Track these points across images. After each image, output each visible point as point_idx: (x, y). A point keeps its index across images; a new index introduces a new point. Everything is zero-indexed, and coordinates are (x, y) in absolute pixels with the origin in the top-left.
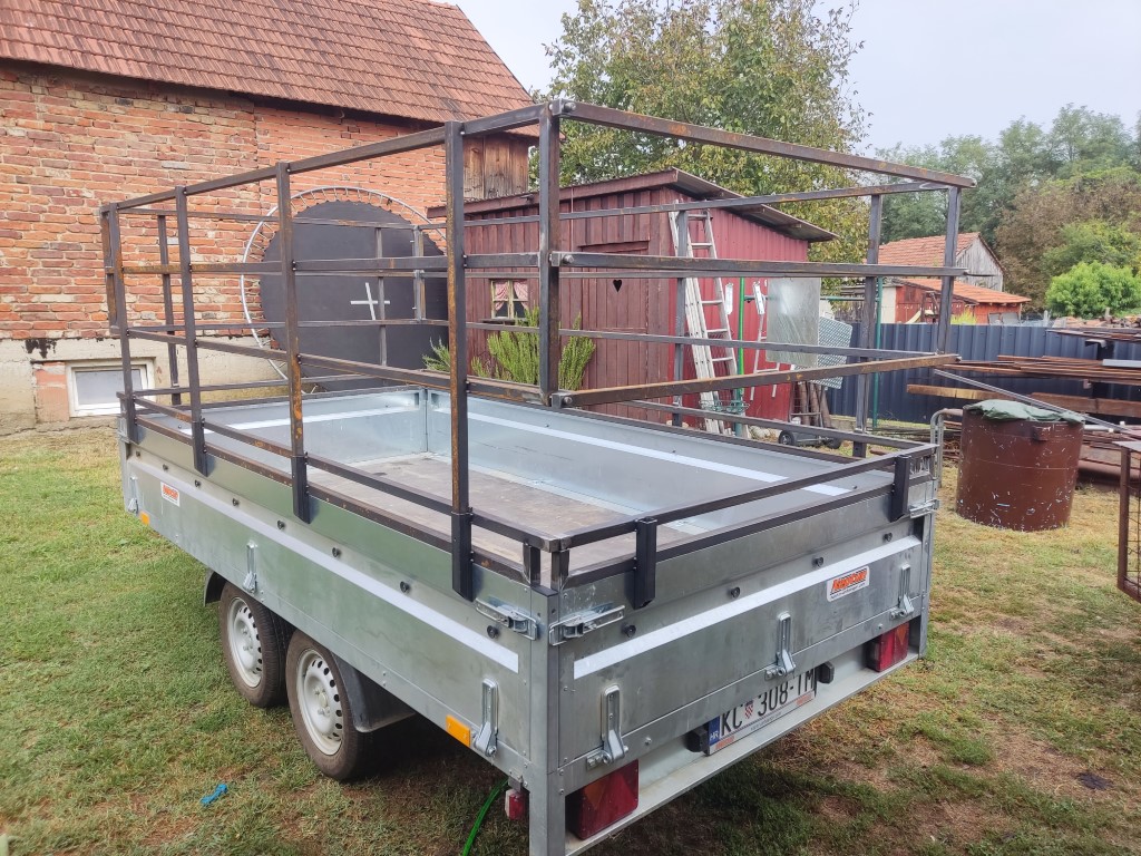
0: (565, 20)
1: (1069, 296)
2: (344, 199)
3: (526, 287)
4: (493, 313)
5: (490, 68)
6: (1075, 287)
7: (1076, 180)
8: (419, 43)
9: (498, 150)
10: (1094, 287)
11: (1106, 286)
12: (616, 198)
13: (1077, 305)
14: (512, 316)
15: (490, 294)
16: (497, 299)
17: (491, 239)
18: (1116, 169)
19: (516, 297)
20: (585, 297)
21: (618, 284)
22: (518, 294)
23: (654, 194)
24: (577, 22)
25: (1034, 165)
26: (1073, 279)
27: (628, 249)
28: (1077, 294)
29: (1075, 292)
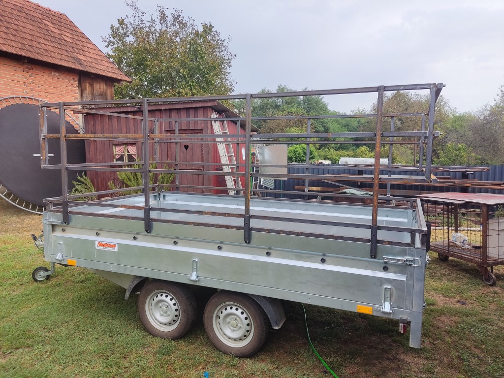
0: (112, 28)
1: (293, 155)
2: (25, 102)
3: (135, 148)
4: (115, 160)
5: (88, 45)
6: (295, 151)
7: (285, 112)
8: (53, 30)
9: (100, 83)
10: (301, 151)
11: (305, 151)
12: (185, 110)
13: (296, 158)
14: (126, 161)
15: (113, 151)
16: (117, 153)
17: (114, 126)
18: (298, 109)
19: (128, 152)
20: (169, 152)
21: (186, 147)
22: (130, 151)
23: (205, 110)
24: (118, 29)
25: (271, 106)
26: (294, 149)
27: (192, 132)
28: (296, 154)
29: (295, 153)
